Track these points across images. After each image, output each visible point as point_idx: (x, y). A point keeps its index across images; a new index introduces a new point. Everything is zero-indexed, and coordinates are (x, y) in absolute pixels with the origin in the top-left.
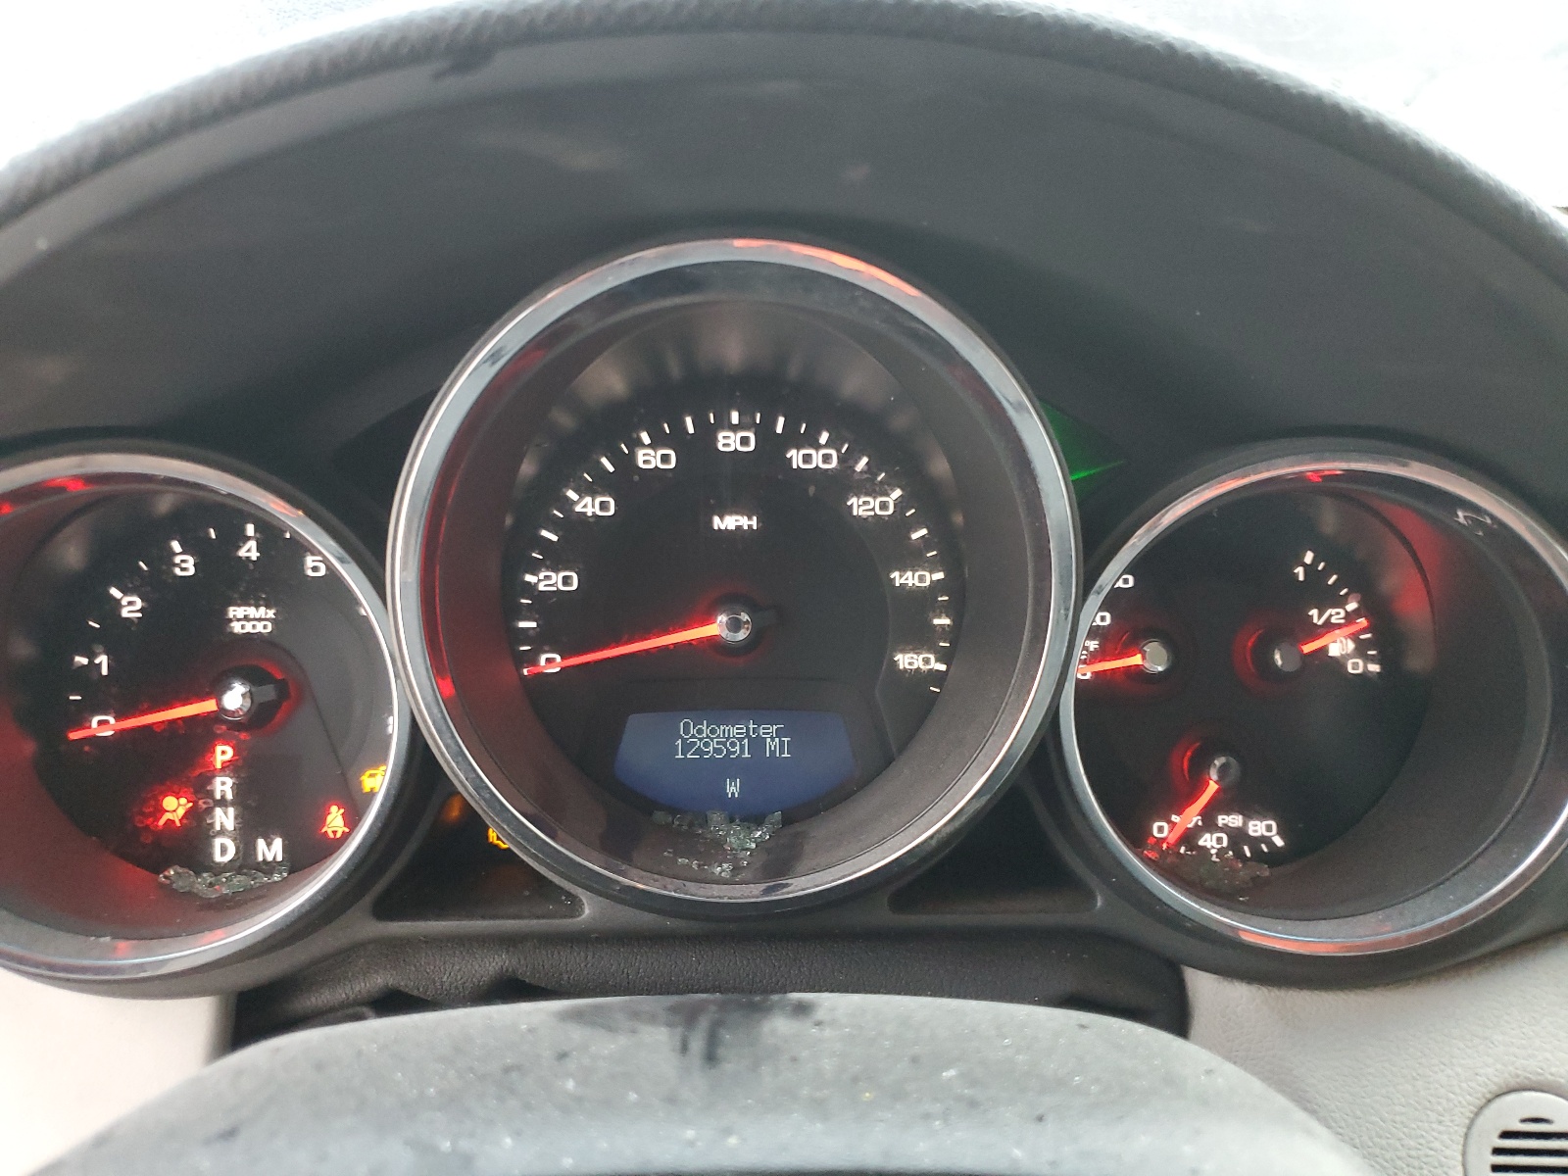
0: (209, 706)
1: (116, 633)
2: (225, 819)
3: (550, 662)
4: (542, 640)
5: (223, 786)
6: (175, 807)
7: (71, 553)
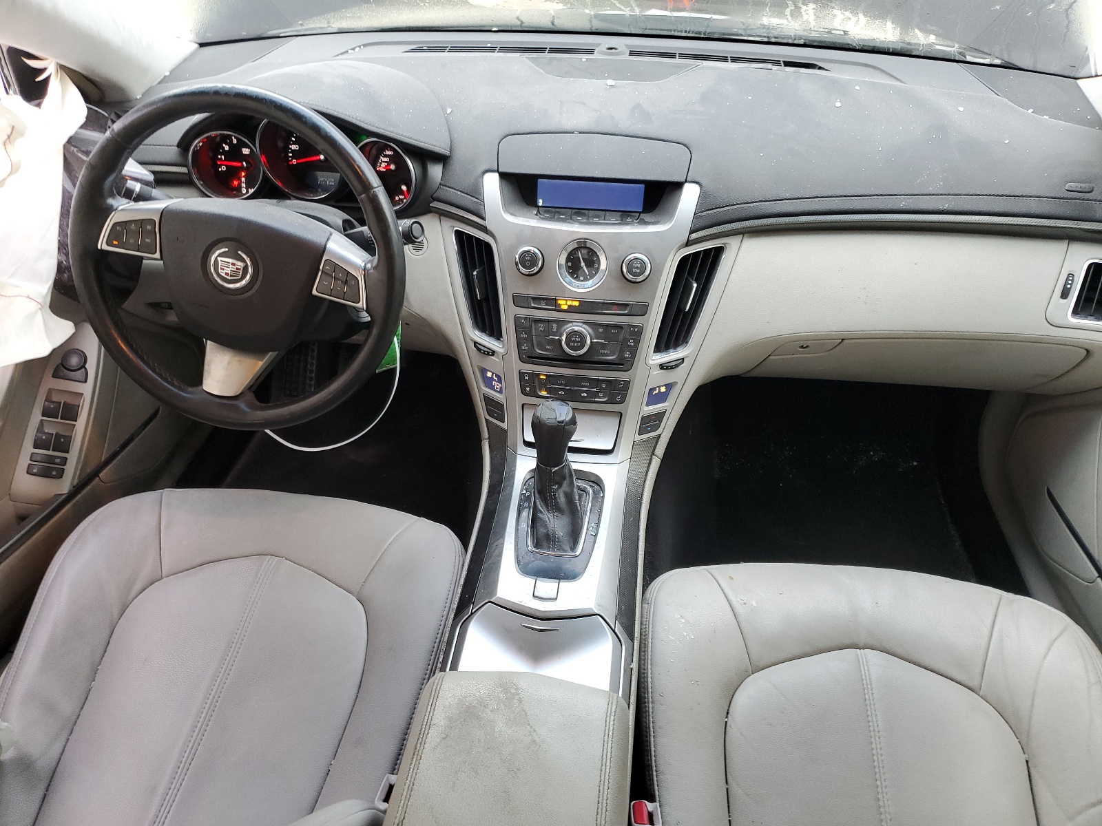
0: (240, 165)
1: (224, 152)
2: (244, 185)
3: (294, 162)
4: (293, 157)
5: (243, 179)
6: (236, 183)
7: (218, 139)
